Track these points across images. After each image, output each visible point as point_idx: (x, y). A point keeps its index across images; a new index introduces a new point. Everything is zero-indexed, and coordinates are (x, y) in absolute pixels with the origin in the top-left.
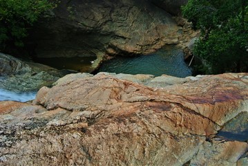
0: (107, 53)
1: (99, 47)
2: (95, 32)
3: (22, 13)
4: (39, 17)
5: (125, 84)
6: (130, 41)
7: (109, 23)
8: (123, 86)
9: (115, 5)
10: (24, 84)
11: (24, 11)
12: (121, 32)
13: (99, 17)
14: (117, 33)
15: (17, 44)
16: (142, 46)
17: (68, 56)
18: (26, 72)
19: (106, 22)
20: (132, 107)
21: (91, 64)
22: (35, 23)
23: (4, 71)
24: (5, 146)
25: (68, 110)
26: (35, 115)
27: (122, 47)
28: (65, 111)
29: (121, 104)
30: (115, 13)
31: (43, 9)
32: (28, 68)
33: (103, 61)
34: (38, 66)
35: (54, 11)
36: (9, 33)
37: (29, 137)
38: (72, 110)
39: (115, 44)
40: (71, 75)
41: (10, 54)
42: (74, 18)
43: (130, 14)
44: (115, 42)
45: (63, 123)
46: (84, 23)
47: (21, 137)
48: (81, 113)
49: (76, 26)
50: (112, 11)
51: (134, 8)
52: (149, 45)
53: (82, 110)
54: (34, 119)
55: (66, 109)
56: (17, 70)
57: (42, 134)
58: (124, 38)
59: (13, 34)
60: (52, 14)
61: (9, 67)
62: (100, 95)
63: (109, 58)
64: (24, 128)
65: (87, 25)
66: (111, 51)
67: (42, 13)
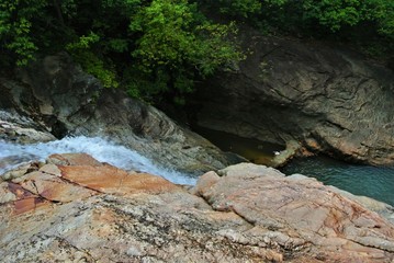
0: (305, 145)
1: (294, 132)
2: (294, 107)
3: (195, 60)
4: (216, 69)
5: (354, 209)
6: (351, 134)
7: (320, 98)
8: (350, 211)
9: (338, 73)
10: (169, 157)
11: (200, 57)
12: (337, 118)
13: (306, 86)
14: (329, 117)
15: (177, 100)
16: (370, 149)
17: (241, 134)
18: (176, 141)
19: (315, 96)
20: (365, 254)
21: (274, 155)
22: (209, 76)
23: (150, 131)
24: (154, 243)
25: (247, 220)
26: (194, 211)
27: (334, 142)
28: (242, 221)
29: (344, 242)
30: (334, 85)
31: (225, 59)
32: (181, 137)
33: (294, 156)
34: (195, 138)
35: (239, 64)
36: (170, 84)
37: (190, 242)
38: (253, 223)
39: (322, 134)
40: (250, 165)
41: (164, 111)
42: (265, 79)
43: (361, 91)
44: (322, 131)
45: (243, 240)
46: (281, 90)
47: (178, 239)
48: (272, 234)
49: (266, 92)
50: (330, 81)
51: (371, 83)
52: (384, 150)
53: (272, 228)
54: (191, 216)
55: (243, 217)
56: (167, 136)
57: (209, 245)
58: (341, 128)
59: (176, 85)
60: (237, 68)
61: (157, 128)
62: (306, 214)
63: (306, 153)
64: (182, 226)
65: (284, 94)
66: (312, 143)
67: (223, 65)
